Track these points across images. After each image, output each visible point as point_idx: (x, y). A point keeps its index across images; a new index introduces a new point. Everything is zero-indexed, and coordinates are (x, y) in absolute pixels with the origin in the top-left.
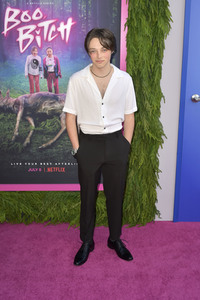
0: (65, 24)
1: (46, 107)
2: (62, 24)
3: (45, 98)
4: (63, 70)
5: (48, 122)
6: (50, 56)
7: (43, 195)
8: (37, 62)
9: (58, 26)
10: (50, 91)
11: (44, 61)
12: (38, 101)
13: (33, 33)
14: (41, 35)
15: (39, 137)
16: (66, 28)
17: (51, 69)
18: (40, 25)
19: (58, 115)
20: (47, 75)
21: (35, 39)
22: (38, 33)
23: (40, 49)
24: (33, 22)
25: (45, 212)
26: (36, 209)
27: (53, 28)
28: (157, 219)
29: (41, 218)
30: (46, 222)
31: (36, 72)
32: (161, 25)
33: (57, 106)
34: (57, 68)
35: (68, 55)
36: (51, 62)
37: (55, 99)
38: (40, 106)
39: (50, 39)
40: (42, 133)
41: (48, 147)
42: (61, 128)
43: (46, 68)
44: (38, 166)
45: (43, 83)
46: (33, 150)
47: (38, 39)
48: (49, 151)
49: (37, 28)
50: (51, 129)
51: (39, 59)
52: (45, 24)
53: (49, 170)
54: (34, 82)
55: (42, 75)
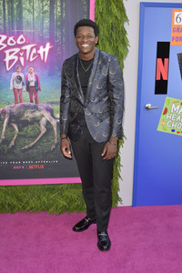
0: (44, 47)
1: (28, 115)
2: (41, 48)
3: (26, 107)
4: (42, 85)
5: (30, 128)
6: (31, 73)
7: (26, 188)
8: (20, 79)
9: (38, 49)
10: (32, 101)
11: (27, 78)
12: (22, 110)
13: (18, 55)
14: (25, 56)
15: (22, 140)
16: (44, 50)
17: (32, 84)
18: (24, 48)
19: (38, 121)
20: (29, 88)
21: (19, 60)
22: (22, 54)
23: (23, 67)
24: (17, 46)
25: (27, 203)
26: (19, 200)
27: (34, 51)
28: (119, 205)
29: (24, 208)
30: (28, 211)
31: (20, 86)
32: (120, 49)
33: (37, 114)
34: (37, 83)
35: (46, 72)
36: (32, 79)
37: (36, 108)
38: (23, 114)
39: (32, 59)
40: (24, 136)
41: (30, 148)
42: (40, 132)
43: (28, 83)
44: (22, 164)
45: (26, 95)
46: (17, 151)
47: (22, 60)
48: (31, 151)
49: (21, 51)
50: (32, 133)
51: (22, 75)
52: (28, 48)
53: (31, 167)
54: (18, 95)
55: (25, 89)
